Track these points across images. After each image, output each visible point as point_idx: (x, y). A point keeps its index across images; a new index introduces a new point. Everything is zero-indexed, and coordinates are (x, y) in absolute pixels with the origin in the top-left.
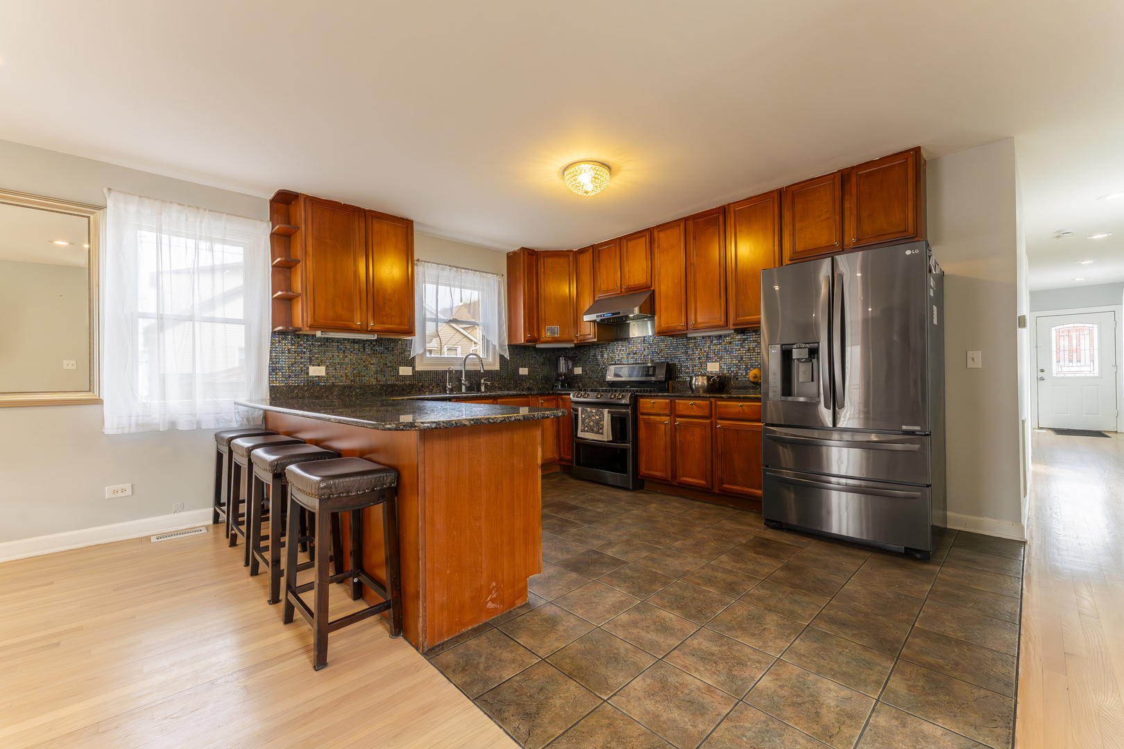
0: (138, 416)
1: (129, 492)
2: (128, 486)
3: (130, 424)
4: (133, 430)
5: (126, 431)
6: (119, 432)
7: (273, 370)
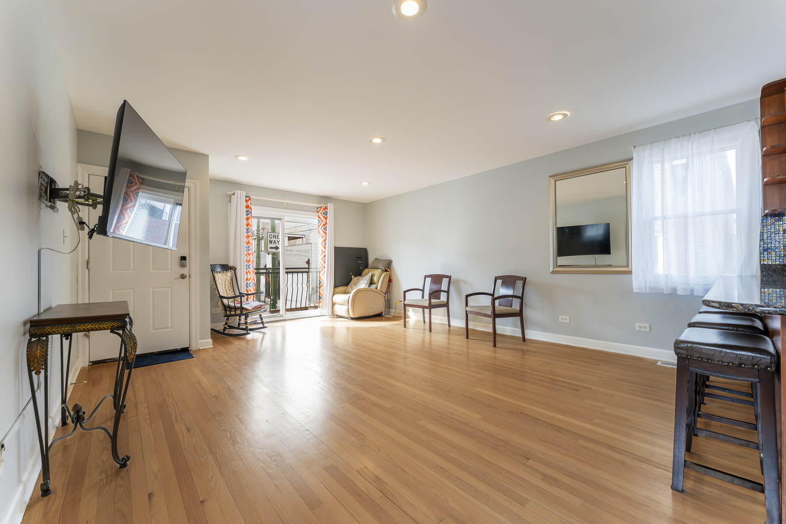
0: (650, 283)
1: (648, 329)
2: (647, 325)
3: (646, 287)
4: (648, 291)
5: (644, 291)
6: (640, 291)
7: (764, 250)
